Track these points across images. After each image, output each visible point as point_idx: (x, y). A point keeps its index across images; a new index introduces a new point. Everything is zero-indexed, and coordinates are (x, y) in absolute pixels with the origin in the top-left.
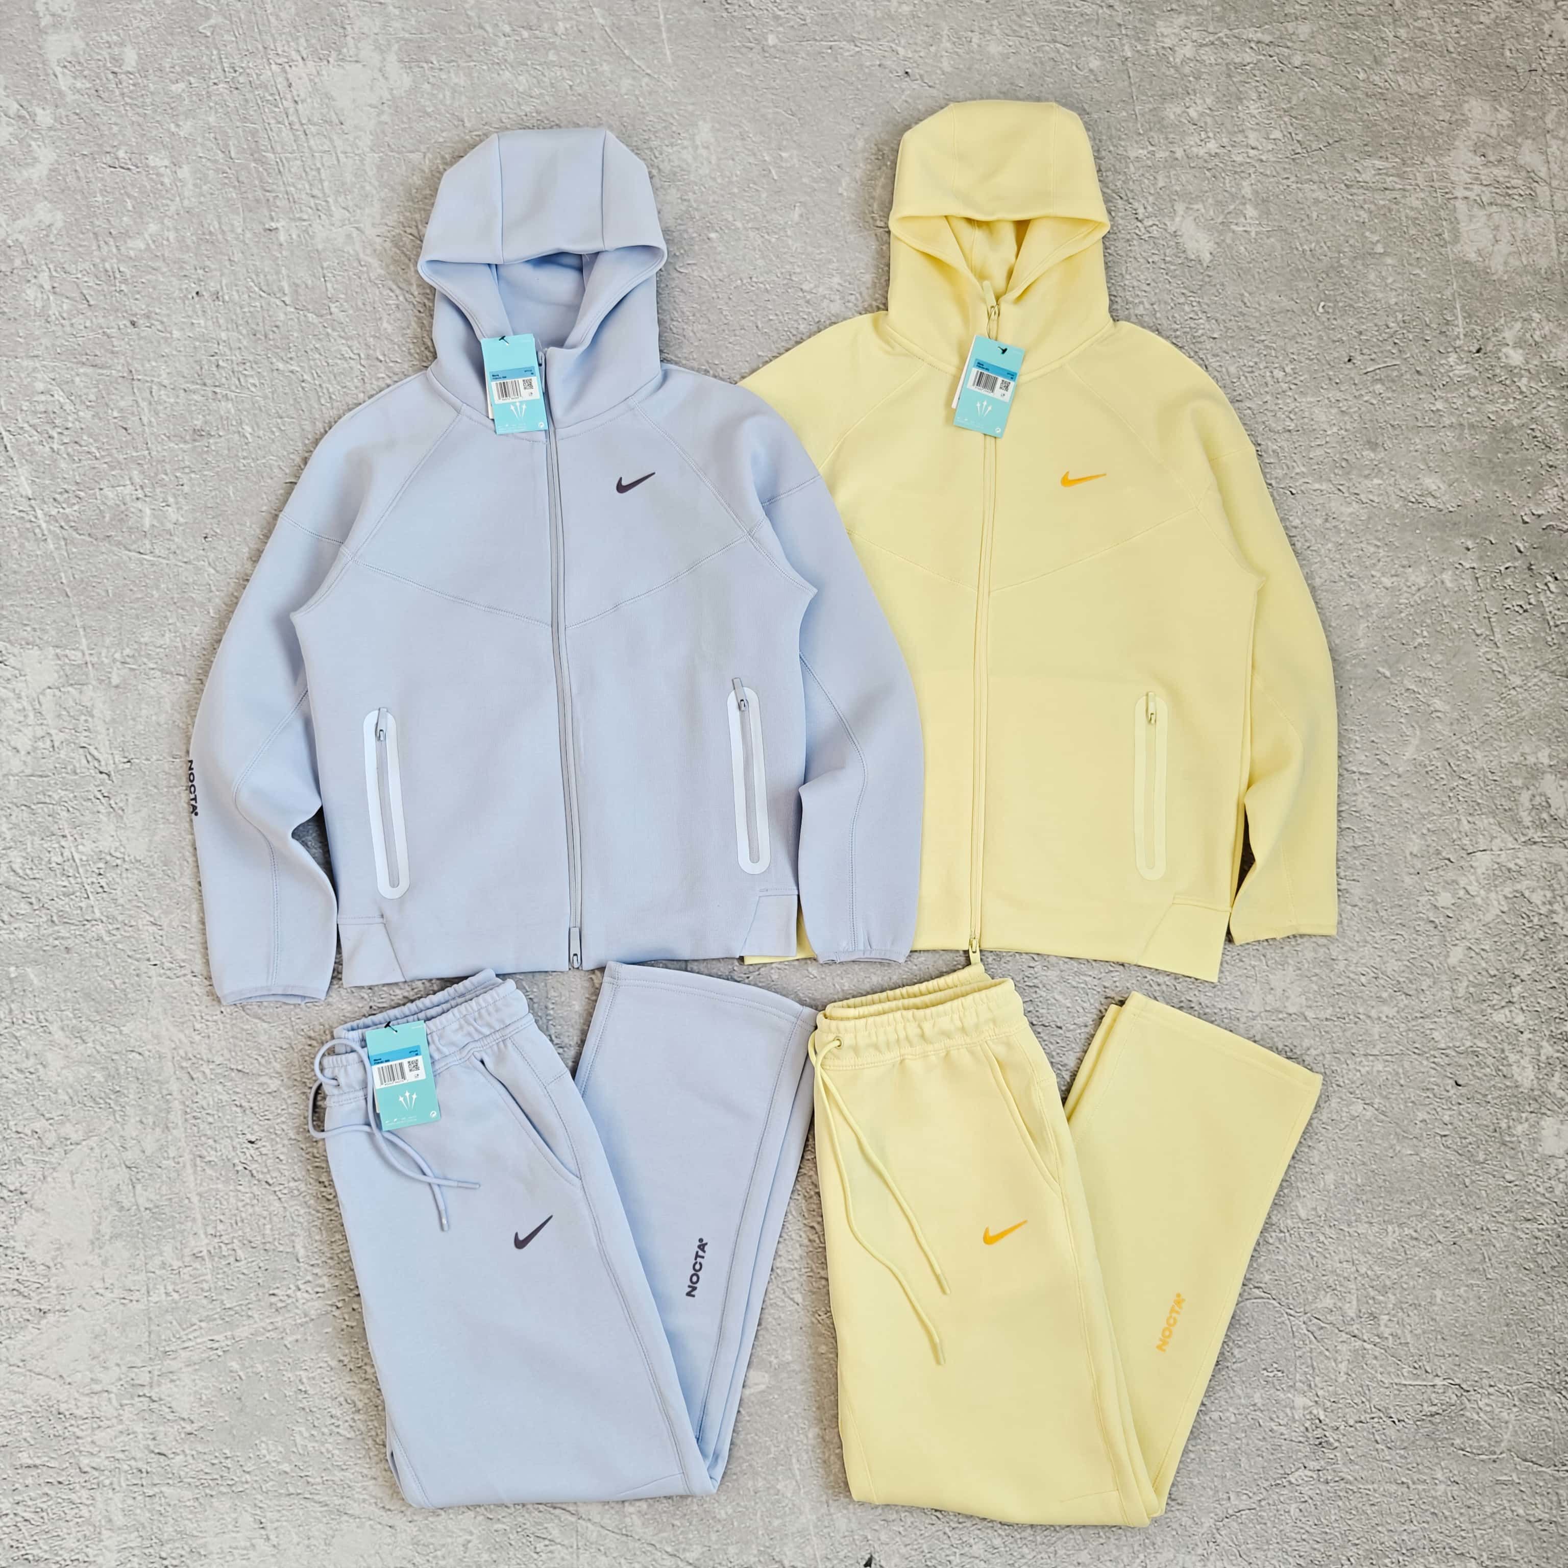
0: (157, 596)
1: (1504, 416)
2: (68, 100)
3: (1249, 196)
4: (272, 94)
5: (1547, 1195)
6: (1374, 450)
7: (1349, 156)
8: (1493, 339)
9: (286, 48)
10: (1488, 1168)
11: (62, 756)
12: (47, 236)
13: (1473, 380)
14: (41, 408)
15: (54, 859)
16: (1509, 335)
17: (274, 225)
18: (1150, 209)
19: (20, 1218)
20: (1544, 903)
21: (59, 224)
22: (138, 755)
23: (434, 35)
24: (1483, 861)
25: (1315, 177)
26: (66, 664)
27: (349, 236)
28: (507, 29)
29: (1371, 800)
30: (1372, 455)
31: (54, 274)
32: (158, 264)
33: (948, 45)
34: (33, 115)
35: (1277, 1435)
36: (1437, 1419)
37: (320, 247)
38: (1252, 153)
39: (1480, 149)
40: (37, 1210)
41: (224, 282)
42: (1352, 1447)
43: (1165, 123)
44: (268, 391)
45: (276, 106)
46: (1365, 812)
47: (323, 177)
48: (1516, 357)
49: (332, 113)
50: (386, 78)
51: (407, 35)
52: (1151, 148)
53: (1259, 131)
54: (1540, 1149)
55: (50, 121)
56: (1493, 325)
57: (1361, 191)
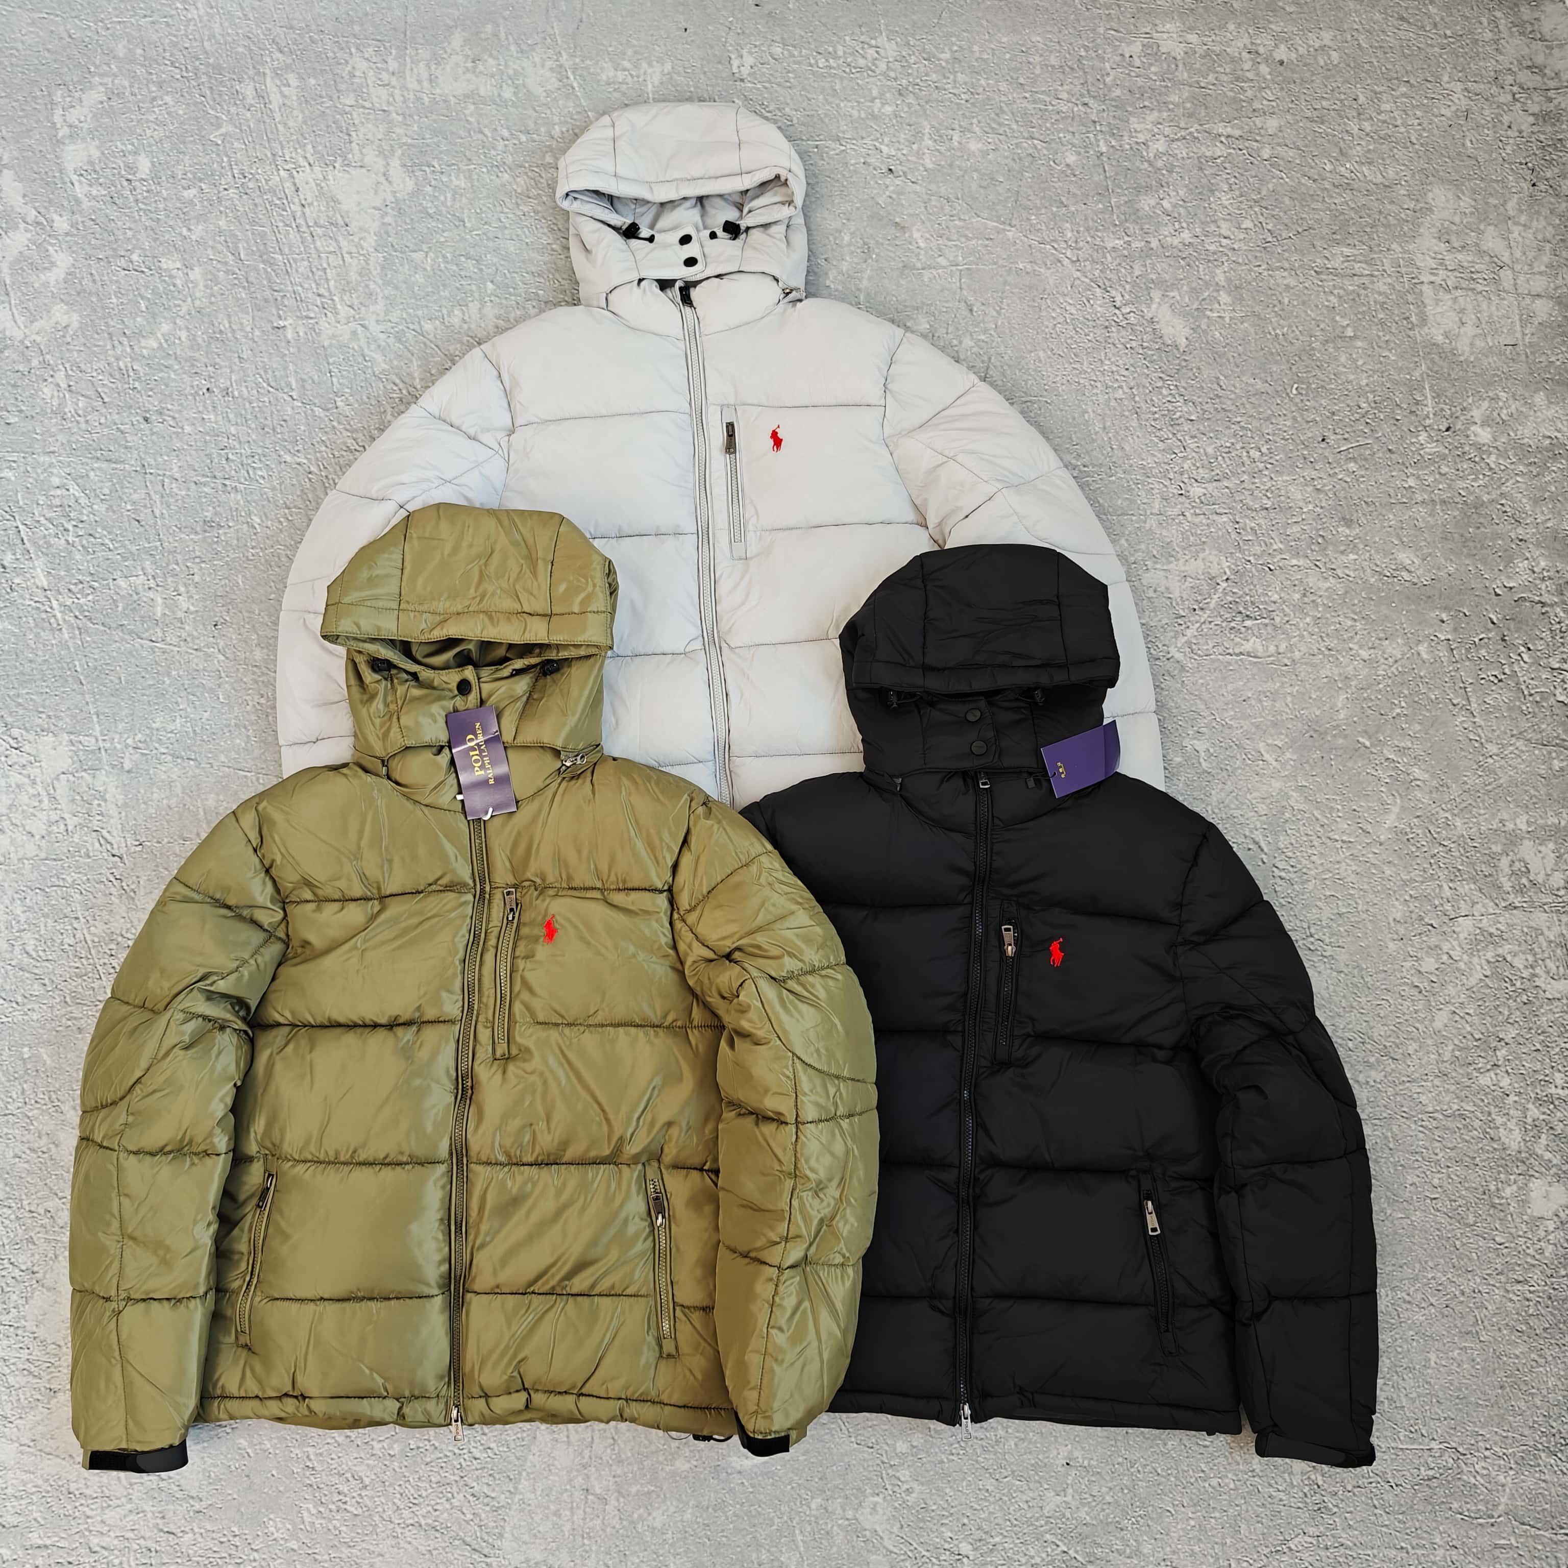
0: (168, 682)
1: (1474, 492)
2: (84, 206)
3: (1223, 283)
4: (279, 199)
5: (1537, 1257)
6: (1349, 527)
7: (1318, 244)
8: (1462, 418)
9: (294, 155)
10: (1479, 1230)
11: (76, 840)
12: (64, 336)
13: (1444, 458)
14: (57, 502)
15: (67, 941)
16: (1477, 414)
17: (282, 323)
18: (1127, 297)
19: (31, 1297)
20: (1526, 967)
21: (75, 325)
22: (150, 838)
23: (435, 140)
24: (1465, 926)
25: (1287, 265)
26: (79, 750)
27: (354, 333)
28: (506, 133)
29: (1354, 868)
30: (1348, 531)
31: (70, 373)
32: (171, 362)
33: (930, 143)
34: (50, 222)
35: (1275, 1501)
36: (1435, 1483)
37: (326, 344)
38: (1224, 241)
39: (1443, 236)
40: (49, 1289)
41: (234, 378)
42: (1351, 1512)
43: (1140, 214)
44: (276, 483)
45: (285, 210)
46: (1349, 880)
47: (329, 276)
48: (1484, 435)
49: (338, 216)
50: (390, 182)
51: (410, 141)
52: (1127, 239)
53: (1231, 221)
54: (1529, 1211)
55: (66, 227)
56: (1460, 404)
57: (1331, 277)
